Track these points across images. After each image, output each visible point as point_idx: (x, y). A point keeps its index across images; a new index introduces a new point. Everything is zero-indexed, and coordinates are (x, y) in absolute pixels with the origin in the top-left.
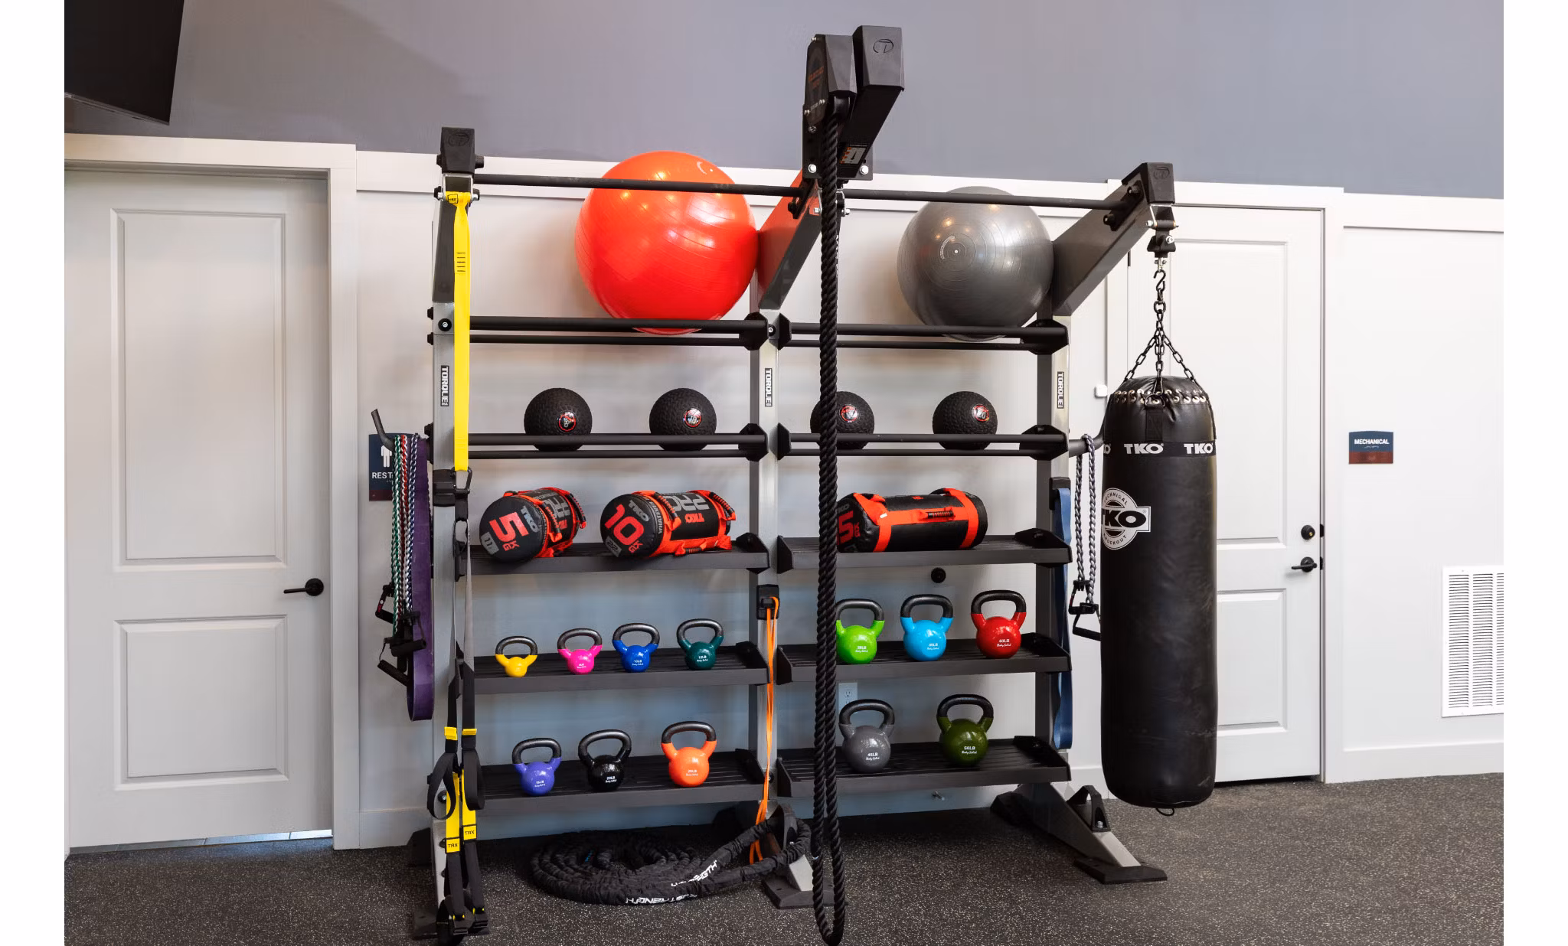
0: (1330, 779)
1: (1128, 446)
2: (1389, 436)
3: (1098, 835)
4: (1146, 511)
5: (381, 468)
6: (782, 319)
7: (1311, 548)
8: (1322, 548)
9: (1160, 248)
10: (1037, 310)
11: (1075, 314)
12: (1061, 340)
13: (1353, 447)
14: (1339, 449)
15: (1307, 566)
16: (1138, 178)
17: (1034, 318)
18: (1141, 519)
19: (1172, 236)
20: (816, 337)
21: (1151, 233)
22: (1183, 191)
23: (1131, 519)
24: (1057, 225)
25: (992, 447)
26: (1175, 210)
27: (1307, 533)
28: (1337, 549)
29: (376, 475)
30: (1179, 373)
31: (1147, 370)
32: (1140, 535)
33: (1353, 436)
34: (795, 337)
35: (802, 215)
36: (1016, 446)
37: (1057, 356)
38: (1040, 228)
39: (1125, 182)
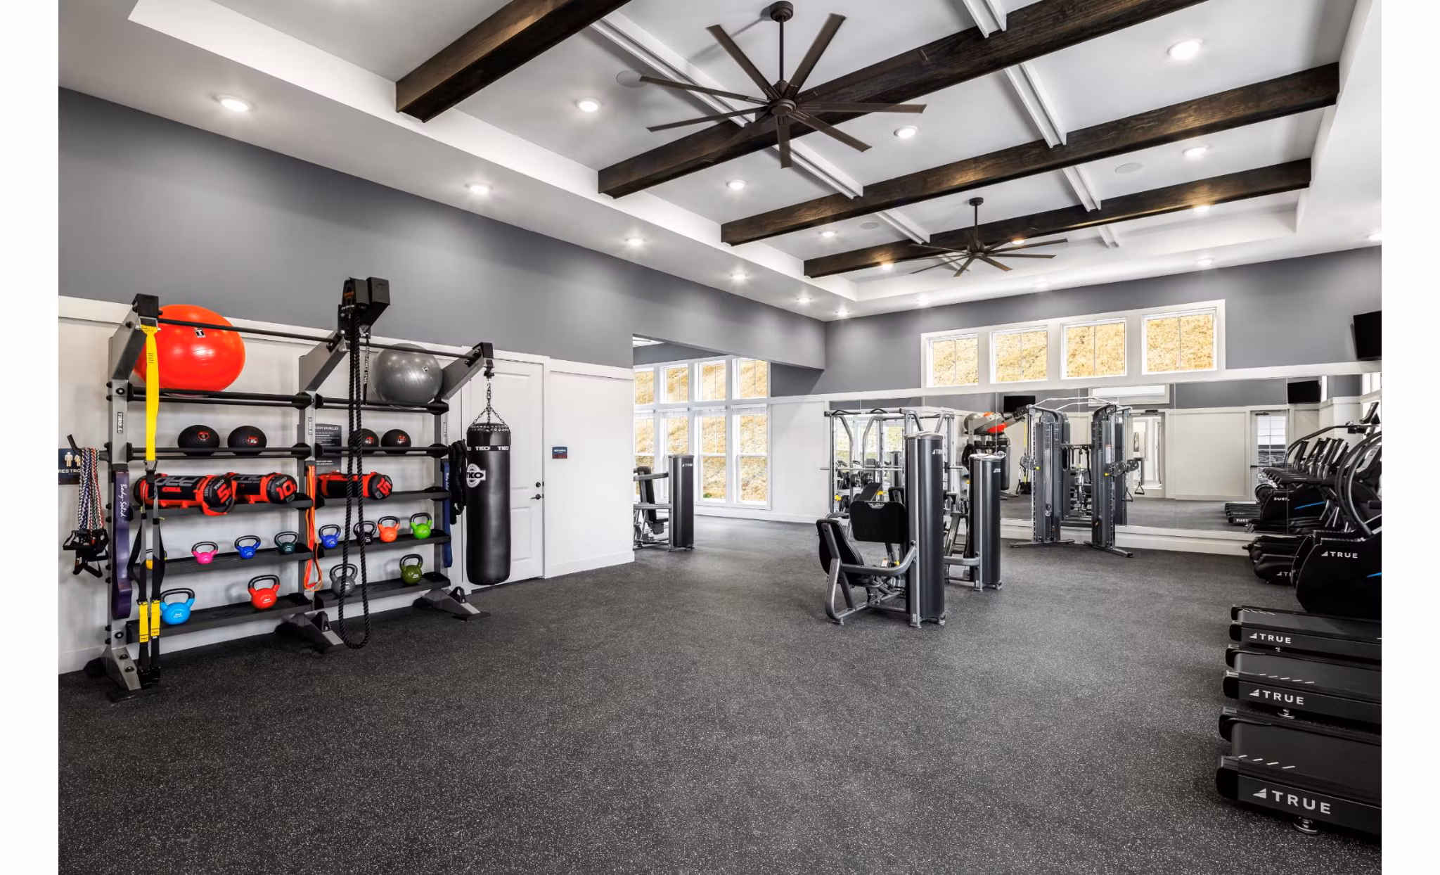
0: (547, 576)
1: (477, 448)
2: (566, 448)
3: (463, 605)
4: (484, 472)
5: (65, 467)
6: (317, 396)
7: (539, 491)
8: (543, 490)
9: (488, 374)
10: (435, 398)
11: (451, 399)
12: (445, 409)
13: (553, 452)
14: (549, 453)
15: (538, 497)
16: (479, 347)
17: (433, 400)
18: (482, 475)
19: (493, 371)
20: (347, 405)
21: (484, 369)
22: (497, 353)
23: (478, 475)
24: (444, 363)
25: (409, 453)
26: (493, 361)
27: (538, 485)
28: (549, 491)
29: (63, 471)
30: (498, 421)
31: (484, 420)
32: (482, 482)
33: (554, 448)
34: (325, 404)
35: (334, 351)
36: (425, 452)
37: (443, 416)
38: (437, 363)
39: (474, 349)
